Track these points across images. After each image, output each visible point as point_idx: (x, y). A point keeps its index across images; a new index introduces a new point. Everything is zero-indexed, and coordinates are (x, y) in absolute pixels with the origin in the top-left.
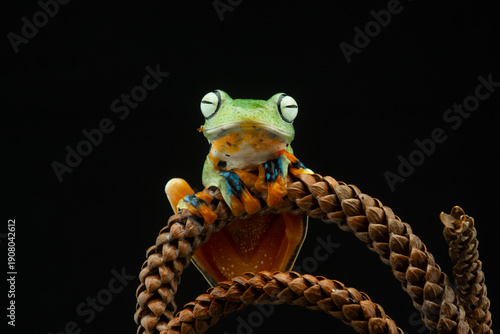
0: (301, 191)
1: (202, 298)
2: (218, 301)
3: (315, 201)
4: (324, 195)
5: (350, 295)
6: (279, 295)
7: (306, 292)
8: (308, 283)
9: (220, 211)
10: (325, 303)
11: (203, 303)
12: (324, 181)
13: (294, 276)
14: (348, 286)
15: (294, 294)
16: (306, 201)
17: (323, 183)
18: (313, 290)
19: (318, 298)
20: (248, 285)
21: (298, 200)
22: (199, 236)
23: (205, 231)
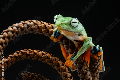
0: (44, 27)
1: (10, 55)
2: (15, 56)
3: (48, 30)
4: (51, 29)
5: (55, 59)
6: (34, 57)
7: (42, 56)
8: (43, 54)
9: (19, 30)
10: (48, 60)
11: (11, 57)
12: (51, 25)
13: (39, 52)
14: (55, 56)
15: (39, 57)
16: (45, 30)
17: (51, 26)
18: (44, 56)
19: (46, 59)
20: (25, 53)
21: (43, 30)
22: (12, 37)
23: (14, 36)
